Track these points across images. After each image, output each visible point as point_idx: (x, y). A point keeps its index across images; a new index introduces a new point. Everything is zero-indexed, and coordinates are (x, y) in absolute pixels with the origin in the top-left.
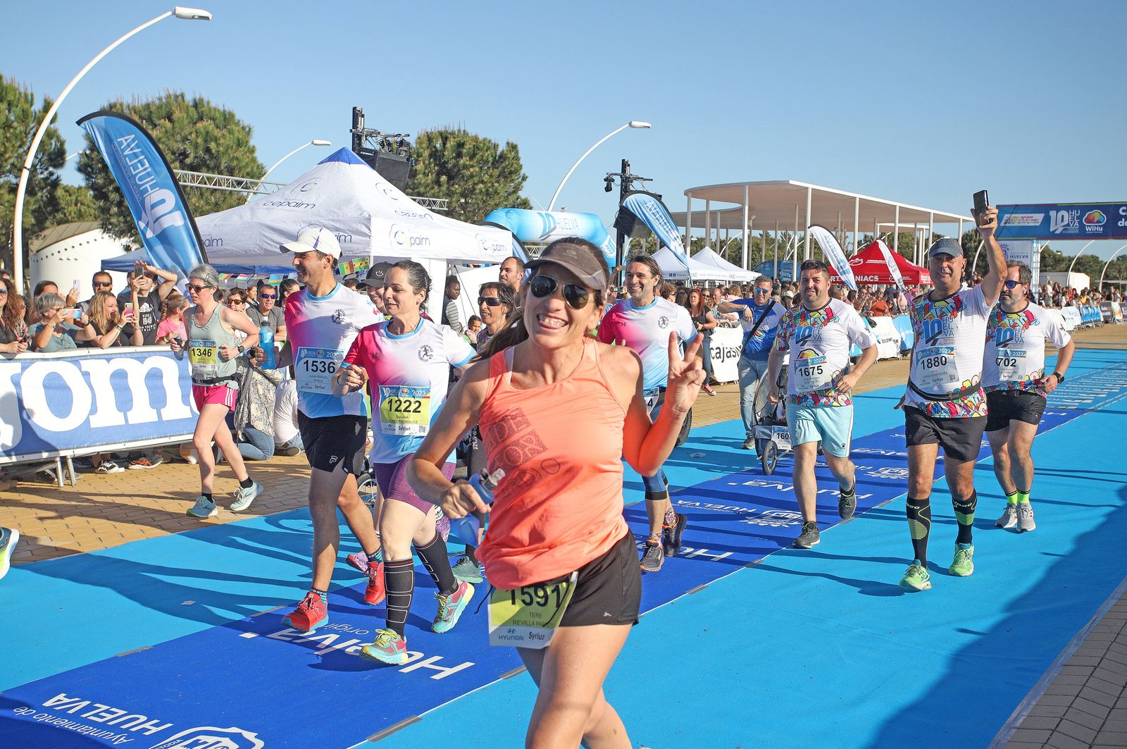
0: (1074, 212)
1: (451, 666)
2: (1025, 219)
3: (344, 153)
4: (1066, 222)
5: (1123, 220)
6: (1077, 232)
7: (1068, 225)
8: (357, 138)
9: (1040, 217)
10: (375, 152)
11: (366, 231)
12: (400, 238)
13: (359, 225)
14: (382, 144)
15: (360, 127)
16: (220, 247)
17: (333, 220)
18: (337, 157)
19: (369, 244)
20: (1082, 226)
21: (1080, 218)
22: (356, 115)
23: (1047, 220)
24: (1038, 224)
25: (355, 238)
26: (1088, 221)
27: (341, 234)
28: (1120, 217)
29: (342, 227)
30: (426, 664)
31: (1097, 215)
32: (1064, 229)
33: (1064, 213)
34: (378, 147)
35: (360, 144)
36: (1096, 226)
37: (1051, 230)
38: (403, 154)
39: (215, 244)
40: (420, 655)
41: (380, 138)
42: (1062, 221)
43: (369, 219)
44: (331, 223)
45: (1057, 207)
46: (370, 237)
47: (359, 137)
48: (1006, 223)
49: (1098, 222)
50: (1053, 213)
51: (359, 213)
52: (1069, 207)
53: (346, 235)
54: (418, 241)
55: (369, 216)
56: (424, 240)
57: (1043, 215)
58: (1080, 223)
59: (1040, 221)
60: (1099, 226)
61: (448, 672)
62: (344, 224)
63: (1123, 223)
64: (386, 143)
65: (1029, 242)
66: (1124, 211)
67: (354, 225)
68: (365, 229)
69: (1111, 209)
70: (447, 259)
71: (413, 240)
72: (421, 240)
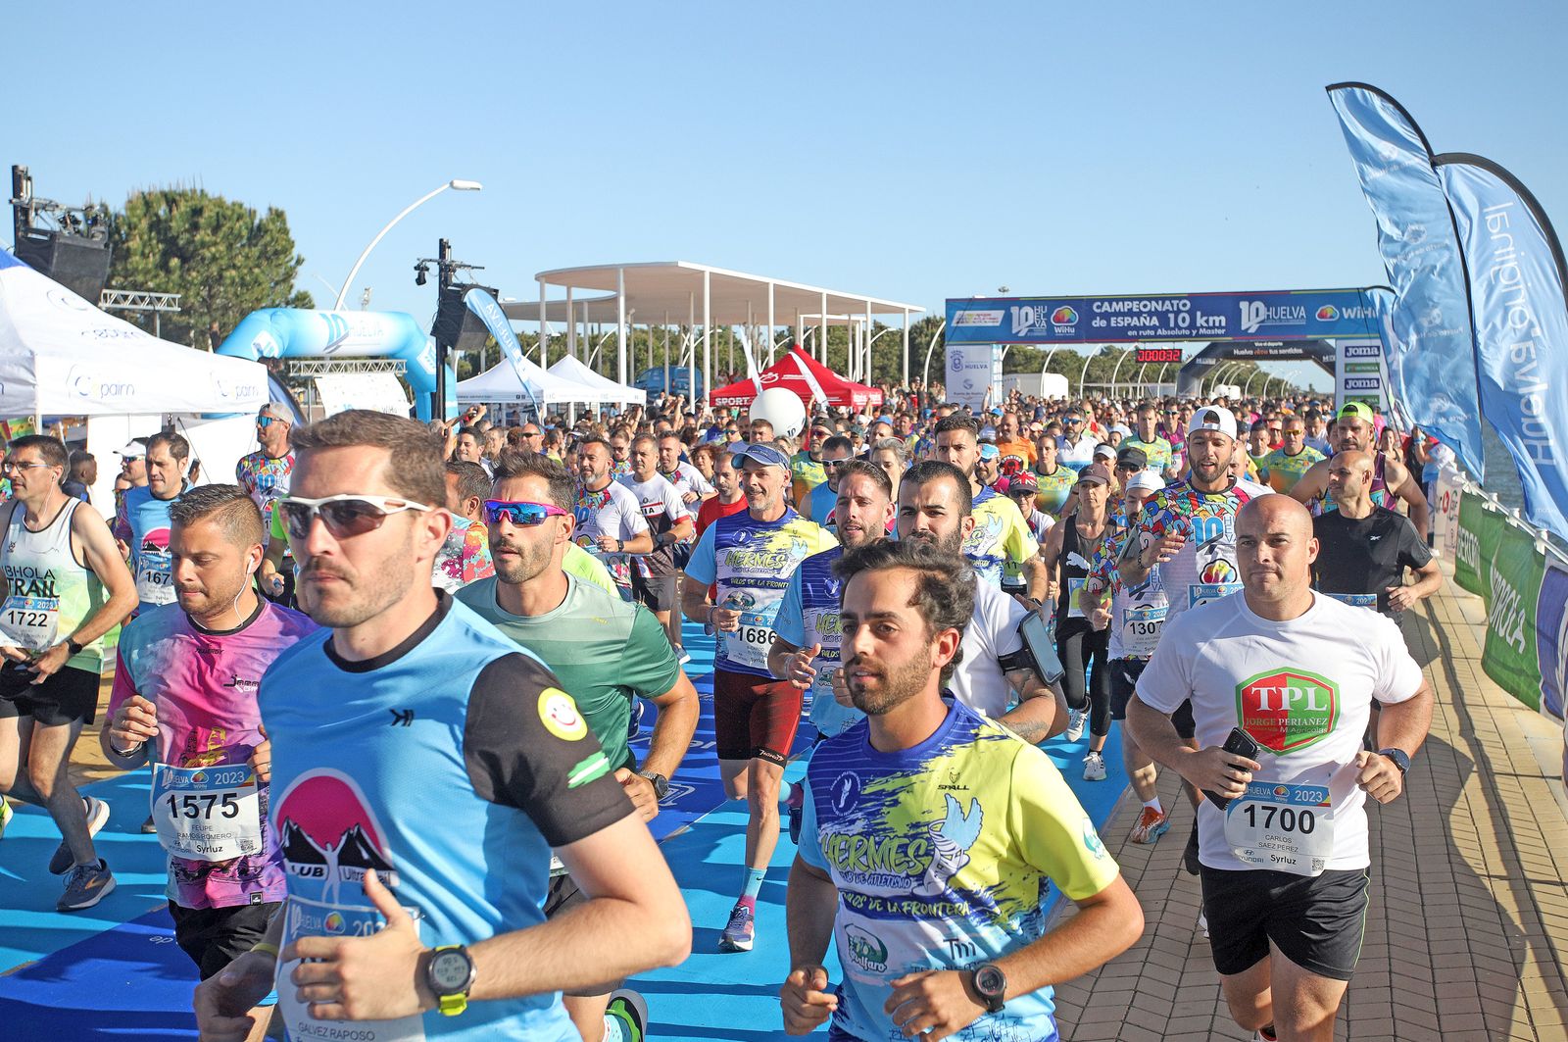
0: (1040, 308)
2: (982, 317)
4: (1031, 322)
5: (1098, 318)
6: (1045, 334)
7: (1033, 325)
8: (21, 213)
9: (999, 314)
10: (53, 235)
11: (28, 377)
12: (83, 387)
13: (16, 368)
14: (63, 221)
15: (25, 196)
19: (32, 398)
20: (1050, 328)
21: (1047, 316)
22: (18, 178)
23: (1008, 318)
24: (998, 324)
25: (10, 387)
26: (1058, 319)
28: (1094, 316)
31: (1068, 312)
32: (1028, 331)
33: (1027, 309)
34: (57, 227)
35: (27, 222)
36: (1067, 327)
37: (1014, 332)
38: (98, 238)
41: (59, 214)
42: (1027, 320)
43: (32, 358)
45: (1020, 302)
46: (34, 385)
47: (25, 211)
48: (957, 323)
49: (1069, 321)
50: (1014, 310)
51: (15, 348)
52: (1033, 302)
54: (113, 390)
55: (32, 353)
56: (124, 388)
57: (1003, 312)
58: (1048, 322)
59: (1000, 320)
60: (1071, 327)
63: (1098, 323)
64: (69, 220)
65: (988, 347)
66: (1098, 307)
67: (7, 368)
68: (24, 375)
69: (1083, 305)
70: (164, 414)
71: (105, 389)
72: (119, 389)
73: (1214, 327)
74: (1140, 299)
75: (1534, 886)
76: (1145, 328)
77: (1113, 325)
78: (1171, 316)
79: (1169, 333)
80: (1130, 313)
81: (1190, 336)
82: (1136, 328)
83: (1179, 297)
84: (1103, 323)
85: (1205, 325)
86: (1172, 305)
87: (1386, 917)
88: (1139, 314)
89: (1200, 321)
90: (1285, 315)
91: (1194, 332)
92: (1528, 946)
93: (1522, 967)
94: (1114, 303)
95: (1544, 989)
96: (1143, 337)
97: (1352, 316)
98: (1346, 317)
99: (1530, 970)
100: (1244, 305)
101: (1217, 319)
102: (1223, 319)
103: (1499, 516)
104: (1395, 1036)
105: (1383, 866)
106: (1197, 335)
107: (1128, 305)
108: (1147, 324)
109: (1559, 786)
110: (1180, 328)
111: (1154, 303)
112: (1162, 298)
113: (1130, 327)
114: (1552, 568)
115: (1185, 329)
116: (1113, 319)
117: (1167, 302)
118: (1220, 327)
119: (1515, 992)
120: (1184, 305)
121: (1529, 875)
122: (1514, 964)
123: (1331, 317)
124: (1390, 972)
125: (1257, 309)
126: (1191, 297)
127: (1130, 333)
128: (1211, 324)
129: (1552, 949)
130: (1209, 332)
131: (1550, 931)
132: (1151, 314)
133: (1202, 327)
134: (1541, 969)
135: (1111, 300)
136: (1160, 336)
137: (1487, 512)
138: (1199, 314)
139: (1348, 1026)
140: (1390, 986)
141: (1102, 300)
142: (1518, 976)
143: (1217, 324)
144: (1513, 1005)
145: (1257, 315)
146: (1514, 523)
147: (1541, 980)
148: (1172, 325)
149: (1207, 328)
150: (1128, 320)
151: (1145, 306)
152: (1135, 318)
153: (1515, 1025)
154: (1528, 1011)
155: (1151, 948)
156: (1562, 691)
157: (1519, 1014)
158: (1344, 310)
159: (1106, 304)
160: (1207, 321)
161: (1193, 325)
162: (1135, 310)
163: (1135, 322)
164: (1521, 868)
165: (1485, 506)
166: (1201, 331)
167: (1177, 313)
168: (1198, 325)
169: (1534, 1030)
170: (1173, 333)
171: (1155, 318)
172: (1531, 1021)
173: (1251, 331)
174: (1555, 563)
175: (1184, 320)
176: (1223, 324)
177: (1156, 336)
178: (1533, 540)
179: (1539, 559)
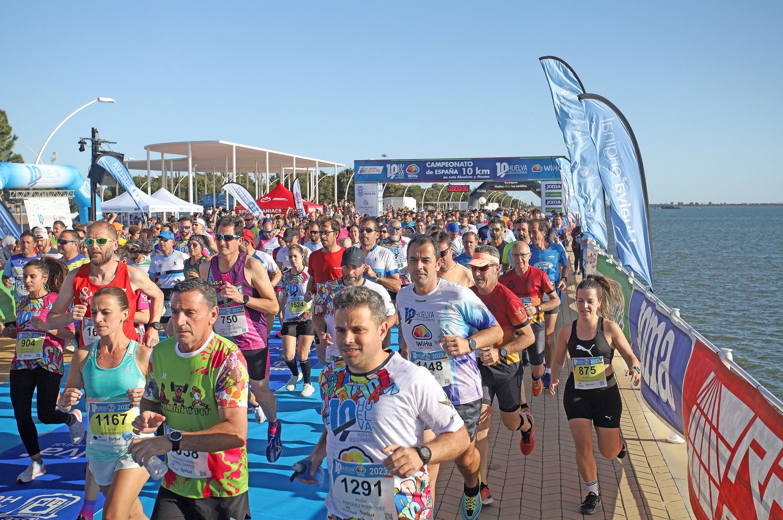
0: (401, 165)
2: (372, 169)
4: (396, 172)
5: (429, 170)
6: (403, 178)
7: (398, 173)
9: (381, 168)
20: (406, 175)
21: (404, 169)
23: (385, 170)
24: (380, 173)
26: (410, 171)
28: (427, 169)
31: (414, 167)
32: (395, 176)
33: (395, 166)
36: (414, 174)
37: (388, 177)
42: (394, 171)
45: (391, 162)
48: (361, 172)
49: (415, 171)
50: (388, 166)
52: (397, 162)
57: (383, 167)
59: (381, 171)
60: (416, 174)
63: (429, 172)
65: (376, 184)
66: (429, 165)
69: (421, 163)
73: (484, 175)
74: (449, 161)
75: (627, 441)
76: (451, 175)
77: (436, 173)
78: (464, 169)
79: (463, 177)
80: (444, 168)
81: (473, 179)
82: (447, 175)
83: (468, 161)
84: (431, 173)
85: (480, 173)
86: (464, 164)
87: (560, 460)
88: (448, 168)
89: (478, 172)
90: (517, 169)
91: (475, 177)
92: (623, 470)
93: (620, 480)
94: (437, 163)
95: (629, 490)
96: (451, 179)
97: (549, 170)
98: (546, 170)
99: (624, 481)
100: (498, 164)
101: (486, 171)
102: (488, 171)
103: (614, 265)
104: (562, 517)
105: (559, 435)
106: (477, 179)
107: (443, 164)
108: (453, 173)
109: (639, 393)
110: (468, 175)
111: (455, 163)
112: (460, 161)
113: (444, 175)
114: (635, 290)
115: (471, 175)
116: (436, 170)
117: (462, 163)
118: (487, 175)
119: (617, 492)
120: (470, 164)
121: (624, 436)
122: (617, 479)
123: (539, 170)
124: (561, 486)
125: (505, 166)
126: (473, 160)
127: (444, 178)
128: (483, 173)
129: (633, 471)
130: (482, 177)
131: (633, 462)
132: (454, 168)
133: (479, 174)
134: (629, 481)
135: (435, 161)
136: (459, 179)
137: (609, 264)
138: (477, 168)
139: (541, 514)
140: (561, 493)
141: (431, 161)
142: (618, 485)
143: (486, 173)
144: (616, 499)
145: (504, 169)
146: (620, 269)
147: (628, 486)
148: (464, 174)
149: (481, 175)
150: (443, 171)
151: (451, 164)
152: (447, 170)
153: (616, 508)
154: (622, 501)
155: (449, 480)
156: (640, 348)
157: (618, 503)
158: (545, 167)
159: (433, 163)
160: (481, 172)
161: (474, 174)
162: (446, 166)
163: (447, 172)
164: (621, 433)
165: (607, 261)
166: (478, 177)
167: (467, 168)
168: (477, 174)
169: (625, 510)
170: (465, 177)
171: (456, 170)
172: (623, 506)
173: (501, 177)
174: (636, 288)
175: (470, 171)
176: (489, 173)
177: (457, 179)
178: (627, 277)
179: (630, 286)
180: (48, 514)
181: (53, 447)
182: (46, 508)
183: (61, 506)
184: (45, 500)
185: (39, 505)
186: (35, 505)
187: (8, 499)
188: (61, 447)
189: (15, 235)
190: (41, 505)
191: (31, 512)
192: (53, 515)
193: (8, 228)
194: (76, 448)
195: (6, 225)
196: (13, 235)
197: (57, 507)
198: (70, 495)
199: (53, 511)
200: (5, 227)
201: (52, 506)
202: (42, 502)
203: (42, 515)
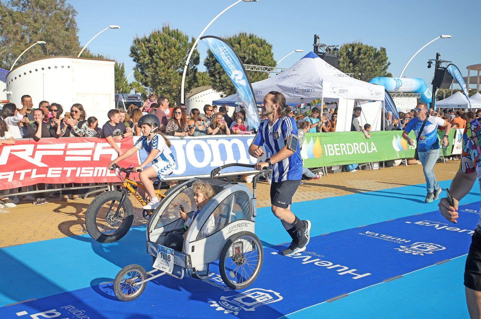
1: (361, 274)
3: (311, 54)
8: (316, 48)
10: (324, 54)
11: (321, 87)
12: (335, 90)
13: (318, 84)
14: (327, 50)
15: (317, 43)
16: (260, 95)
17: (307, 83)
18: (307, 56)
19: (321, 93)
22: (316, 38)
25: (316, 90)
27: (310, 88)
29: (310, 85)
30: (350, 272)
34: (325, 52)
35: (317, 50)
38: (336, 54)
39: (258, 93)
40: (347, 268)
41: (326, 48)
43: (322, 82)
44: (306, 84)
46: (322, 89)
47: (317, 47)
51: (318, 79)
53: (312, 89)
54: (342, 91)
55: (322, 80)
56: (345, 91)
61: (360, 276)
62: (311, 84)
64: (328, 50)
67: (316, 84)
68: (320, 86)
70: (355, 99)
71: (340, 91)
72: (344, 91)
180: (427, 252)
181: (424, 221)
182: (425, 248)
183: (435, 250)
184: (425, 245)
185: (421, 246)
186: (419, 246)
187: (403, 240)
188: (428, 222)
189: (393, 112)
190: (423, 247)
191: (417, 248)
192: (431, 253)
193: (390, 107)
194: (437, 224)
195: (389, 106)
196: (392, 112)
197: (433, 250)
198: (439, 246)
199: (431, 251)
200: (388, 107)
201: (429, 249)
202: (423, 246)
203: (424, 251)
